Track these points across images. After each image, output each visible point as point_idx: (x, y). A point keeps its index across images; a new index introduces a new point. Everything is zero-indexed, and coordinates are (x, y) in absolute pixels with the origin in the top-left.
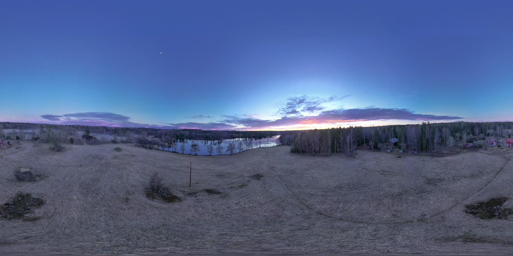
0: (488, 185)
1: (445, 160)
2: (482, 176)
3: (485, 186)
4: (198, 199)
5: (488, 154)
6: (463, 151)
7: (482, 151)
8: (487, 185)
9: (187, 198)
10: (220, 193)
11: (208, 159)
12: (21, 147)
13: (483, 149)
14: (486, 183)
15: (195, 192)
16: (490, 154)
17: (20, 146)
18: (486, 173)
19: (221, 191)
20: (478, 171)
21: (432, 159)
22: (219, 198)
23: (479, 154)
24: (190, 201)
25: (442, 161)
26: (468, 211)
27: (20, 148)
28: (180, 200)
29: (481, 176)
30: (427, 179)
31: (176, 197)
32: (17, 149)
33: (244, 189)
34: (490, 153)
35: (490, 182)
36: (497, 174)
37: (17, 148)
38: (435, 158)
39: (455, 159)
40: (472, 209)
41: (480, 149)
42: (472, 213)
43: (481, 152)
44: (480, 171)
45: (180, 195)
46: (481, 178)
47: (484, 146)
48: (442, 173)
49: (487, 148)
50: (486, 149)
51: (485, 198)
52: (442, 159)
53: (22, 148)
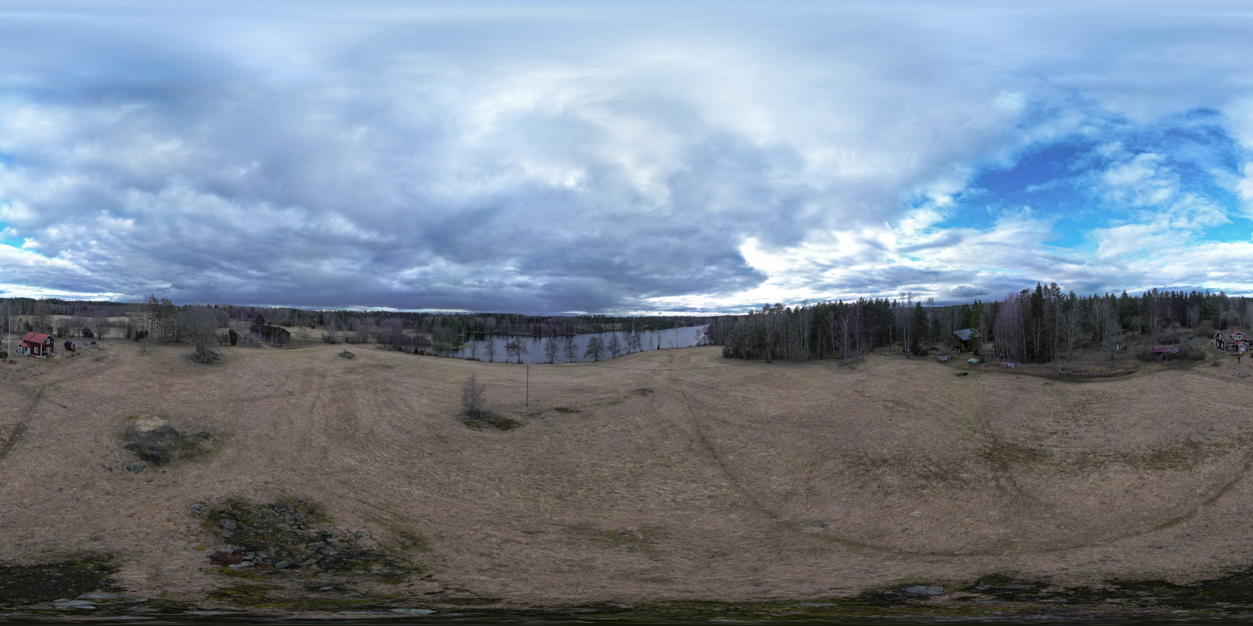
0: (1221, 499)
1: (1083, 393)
2: (1196, 462)
3: (1204, 504)
4: (546, 422)
5: (1223, 378)
6: (1147, 367)
7: (1203, 370)
8: (1213, 500)
9: (530, 421)
10: (579, 411)
11: (546, 368)
12: (107, 358)
13: (1208, 364)
14: (1212, 494)
15: (538, 412)
16: (1228, 380)
17: (102, 354)
18: (1213, 448)
19: (581, 410)
20: (1183, 440)
21: (1047, 387)
22: (578, 418)
23: (1194, 376)
24: (534, 424)
25: (1074, 395)
27: (103, 358)
28: (519, 424)
29: (1190, 462)
31: (511, 421)
32: (98, 363)
33: (617, 407)
34: (1228, 376)
37: (97, 360)
38: (1056, 383)
39: (1115, 391)
41: (1200, 364)
43: (1199, 372)
44: (1192, 438)
45: (517, 418)
46: (1189, 467)
47: (1211, 355)
48: (1052, 434)
49: (1221, 360)
50: (1216, 365)
52: (1075, 390)
53: (111, 357)
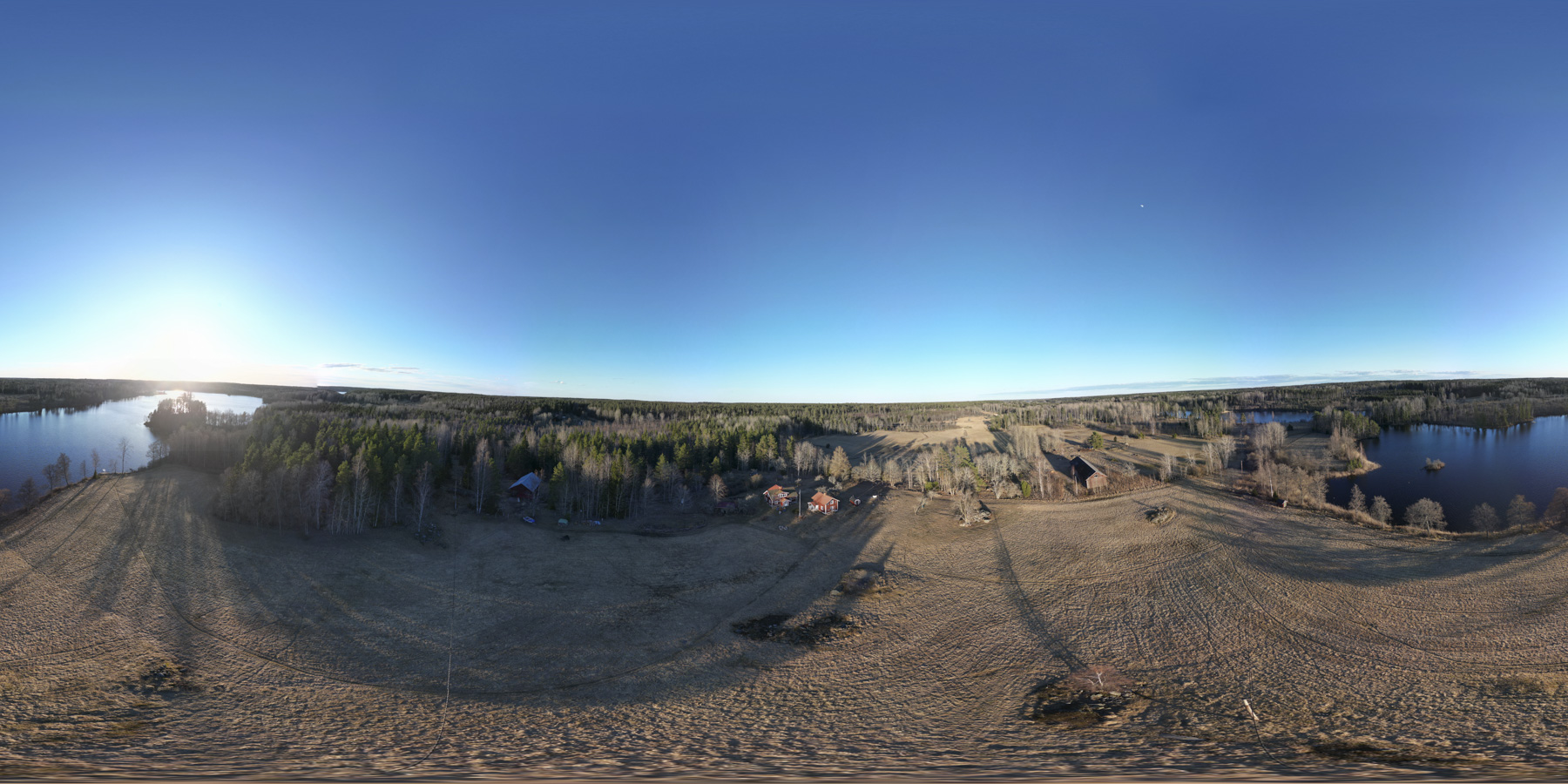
1: (674, 546)
2: (755, 580)
3: (761, 595)
6: (713, 521)
7: (755, 524)
16: (773, 532)
18: (763, 574)
21: (643, 543)
23: (750, 529)
25: (669, 548)
26: (737, 631)
29: (752, 580)
30: (650, 587)
35: (769, 590)
36: (783, 577)
38: (648, 539)
39: (696, 543)
40: (742, 628)
41: (753, 518)
42: (742, 633)
43: (753, 526)
46: (752, 582)
47: (761, 511)
48: (676, 575)
51: (757, 613)
52: (667, 544)
